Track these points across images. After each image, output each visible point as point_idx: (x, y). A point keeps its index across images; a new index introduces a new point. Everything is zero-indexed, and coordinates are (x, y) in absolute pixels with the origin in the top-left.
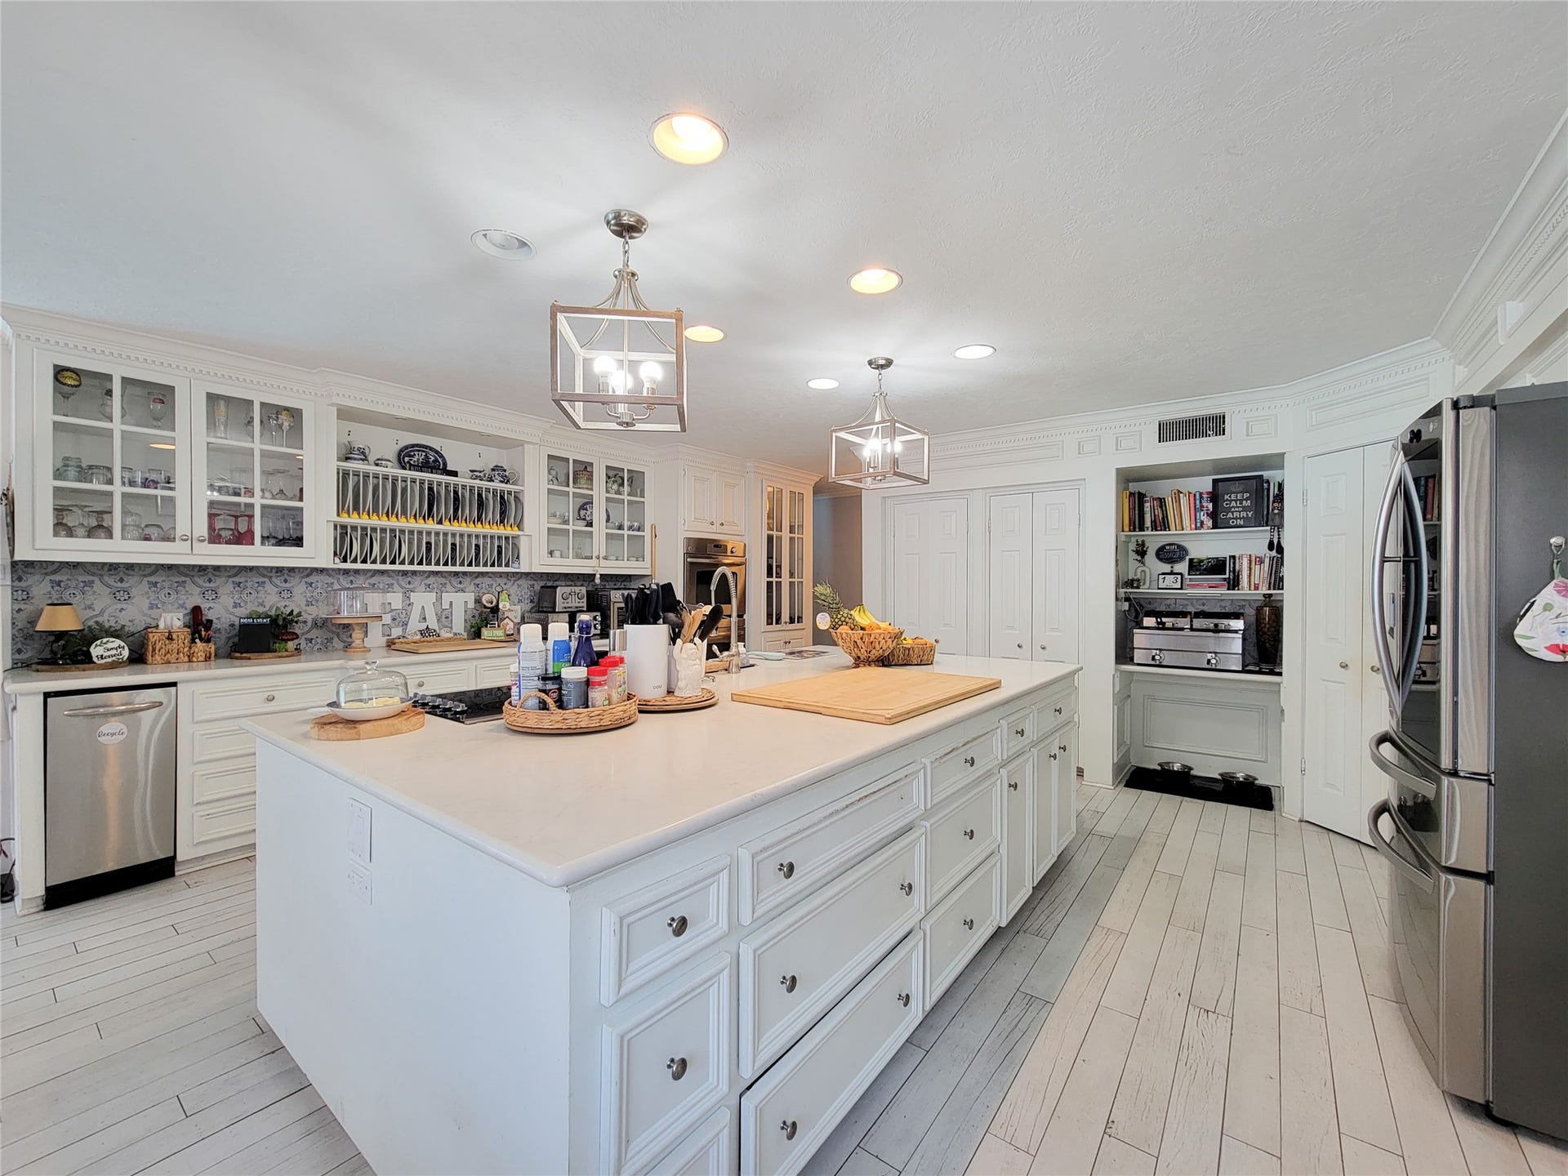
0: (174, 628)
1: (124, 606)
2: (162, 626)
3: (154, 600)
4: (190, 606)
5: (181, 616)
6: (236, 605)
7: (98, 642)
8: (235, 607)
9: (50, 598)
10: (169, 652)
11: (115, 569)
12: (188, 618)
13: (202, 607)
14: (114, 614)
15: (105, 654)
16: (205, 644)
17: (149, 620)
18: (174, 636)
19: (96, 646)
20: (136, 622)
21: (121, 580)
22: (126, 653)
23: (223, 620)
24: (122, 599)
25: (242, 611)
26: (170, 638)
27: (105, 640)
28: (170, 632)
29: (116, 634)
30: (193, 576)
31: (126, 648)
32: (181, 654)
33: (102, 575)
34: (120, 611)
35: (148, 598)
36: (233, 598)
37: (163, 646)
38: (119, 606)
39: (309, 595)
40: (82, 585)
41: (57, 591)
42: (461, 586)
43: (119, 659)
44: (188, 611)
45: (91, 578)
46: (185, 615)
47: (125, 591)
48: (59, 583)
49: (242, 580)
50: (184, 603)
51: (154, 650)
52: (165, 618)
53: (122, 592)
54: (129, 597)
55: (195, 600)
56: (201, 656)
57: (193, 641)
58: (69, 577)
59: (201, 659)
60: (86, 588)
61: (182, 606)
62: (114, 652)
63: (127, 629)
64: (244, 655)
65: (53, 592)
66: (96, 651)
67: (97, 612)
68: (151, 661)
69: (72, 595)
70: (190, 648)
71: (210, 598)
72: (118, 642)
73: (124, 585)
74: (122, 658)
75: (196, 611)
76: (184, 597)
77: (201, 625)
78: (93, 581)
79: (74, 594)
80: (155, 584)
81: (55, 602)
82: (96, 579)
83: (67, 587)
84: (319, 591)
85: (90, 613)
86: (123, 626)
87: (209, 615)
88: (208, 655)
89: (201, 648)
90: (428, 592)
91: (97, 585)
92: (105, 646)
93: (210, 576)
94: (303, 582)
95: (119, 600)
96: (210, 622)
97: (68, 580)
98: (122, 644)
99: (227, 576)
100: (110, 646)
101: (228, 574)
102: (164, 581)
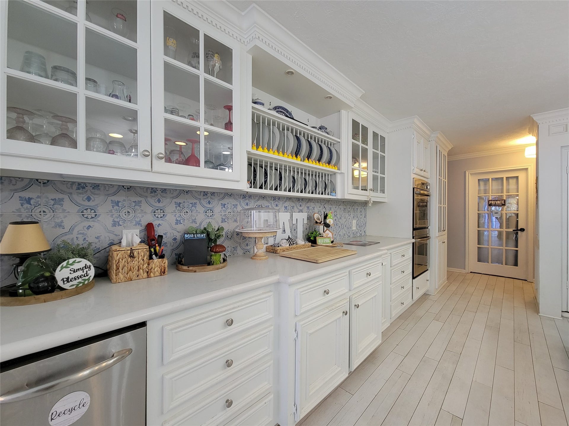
0: (135, 245)
1: (91, 224)
2: (124, 243)
3: (117, 218)
4: (144, 223)
5: (137, 231)
6: (178, 222)
7: (65, 263)
8: (177, 224)
9: (20, 216)
10: (130, 270)
11: (83, 188)
12: (143, 234)
13: (154, 224)
14: (82, 232)
15: (71, 276)
16: (160, 260)
17: (112, 237)
18: (136, 254)
19: (62, 268)
20: (102, 238)
21: (89, 199)
22: (92, 273)
23: (168, 235)
24: (90, 217)
25: (181, 228)
26: (132, 256)
27: (71, 261)
28: (132, 250)
29: (82, 254)
30: (147, 197)
31: (92, 268)
32: (141, 271)
33: (71, 193)
34: (88, 228)
35: (112, 216)
36: (175, 216)
37: (126, 265)
38: (87, 224)
39: (223, 214)
40: (52, 202)
41: (27, 208)
42: (301, 208)
43: (85, 280)
44: (143, 228)
45: (61, 196)
46: (141, 232)
47: (92, 210)
48: (29, 201)
49: (181, 201)
50: (140, 221)
51: (118, 268)
52: (126, 235)
53: (89, 210)
54: (96, 215)
55: (148, 218)
56: (157, 270)
57: (151, 258)
58: (40, 195)
59: (157, 274)
60: (55, 206)
61: (138, 223)
62: (80, 273)
63: (94, 245)
64: (191, 268)
65: (22, 210)
66: (61, 274)
67: (67, 230)
68: (115, 280)
69: (42, 213)
70: (149, 265)
71: (159, 217)
72: (84, 262)
73: (91, 203)
74: (89, 279)
75: (150, 227)
76: (140, 215)
77: (154, 240)
78: (63, 198)
79: (44, 212)
80: (117, 203)
81: (25, 220)
82: (66, 197)
83: (38, 205)
84: (229, 211)
85: (60, 231)
86: (90, 244)
87: (159, 231)
88: (163, 270)
89: (158, 264)
90: (286, 212)
91: (67, 204)
92: (72, 267)
93: (159, 196)
94: (220, 204)
95: (87, 218)
96: (161, 237)
97: (38, 197)
98: (89, 263)
99: (171, 198)
100: (76, 266)
101: (172, 196)
102: (124, 200)
